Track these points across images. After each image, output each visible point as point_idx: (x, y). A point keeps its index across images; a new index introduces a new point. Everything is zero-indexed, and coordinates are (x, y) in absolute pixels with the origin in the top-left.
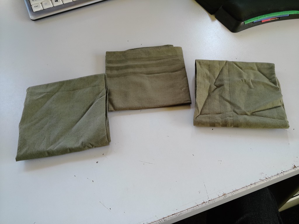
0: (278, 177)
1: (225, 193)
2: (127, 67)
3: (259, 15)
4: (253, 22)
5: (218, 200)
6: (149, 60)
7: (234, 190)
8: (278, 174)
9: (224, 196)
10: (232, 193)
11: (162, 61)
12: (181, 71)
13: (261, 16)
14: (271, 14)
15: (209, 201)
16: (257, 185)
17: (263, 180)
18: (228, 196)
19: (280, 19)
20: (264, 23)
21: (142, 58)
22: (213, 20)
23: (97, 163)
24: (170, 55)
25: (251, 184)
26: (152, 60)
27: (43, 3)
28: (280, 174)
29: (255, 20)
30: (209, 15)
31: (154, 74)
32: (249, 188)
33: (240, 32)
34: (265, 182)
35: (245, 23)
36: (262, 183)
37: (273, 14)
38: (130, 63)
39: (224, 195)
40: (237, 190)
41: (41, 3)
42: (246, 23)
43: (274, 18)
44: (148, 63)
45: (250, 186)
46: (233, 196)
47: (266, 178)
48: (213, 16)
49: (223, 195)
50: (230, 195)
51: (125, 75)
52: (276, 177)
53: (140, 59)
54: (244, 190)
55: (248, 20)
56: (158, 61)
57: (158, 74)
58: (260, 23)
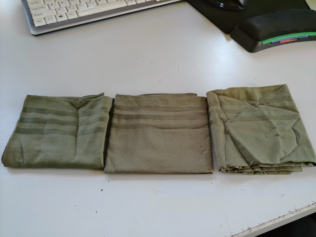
0: (309, 208)
1: (250, 227)
2: (139, 117)
3: (278, 36)
4: (271, 42)
5: (242, 235)
6: (166, 111)
7: (260, 223)
8: (309, 205)
9: (249, 231)
10: (258, 227)
11: (182, 113)
12: (203, 129)
13: (280, 36)
14: (290, 35)
15: (232, 236)
16: (286, 218)
17: (292, 213)
18: (254, 230)
19: (299, 40)
20: (283, 44)
21: (158, 107)
22: (228, 40)
23: (102, 190)
24: (192, 106)
25: (279, 217)
26: (169, 111)
27: (47, 18)
28: (311, 206)
29: (273, 40)
30: (224, 35)
31: (170, 128)
32: (277, 221)
33: (258, 52)
34: (295, 214)
35: (262, 43)
36: (292, 215)
37: (292, 34)
38: (143, 112)
39: (249, 229)
40: (264, 224)
41: (44, 18)
42: (264, 43)
43: (293, 39)
44: (165, 113)
45: (278, 219)
46: (259, 231)
47: (296, 210)
48: (228, 36)
49: (247, 230)
50: (256, 229)
51: (135, 127)
52: (307, 209)
53: (156, 108)
54: (271, 223)
55: (266, 40)
56: (177, 113)
57: (175, 130)
58: (278, 43)
